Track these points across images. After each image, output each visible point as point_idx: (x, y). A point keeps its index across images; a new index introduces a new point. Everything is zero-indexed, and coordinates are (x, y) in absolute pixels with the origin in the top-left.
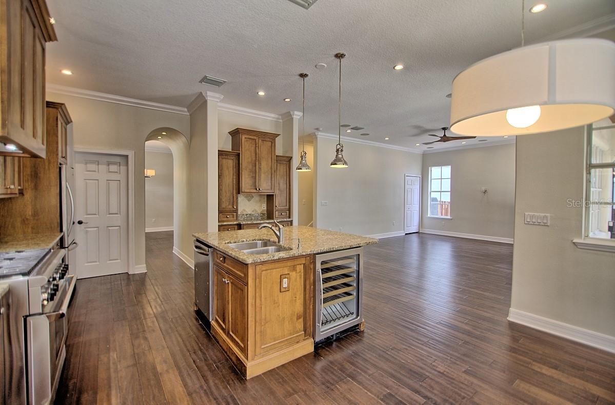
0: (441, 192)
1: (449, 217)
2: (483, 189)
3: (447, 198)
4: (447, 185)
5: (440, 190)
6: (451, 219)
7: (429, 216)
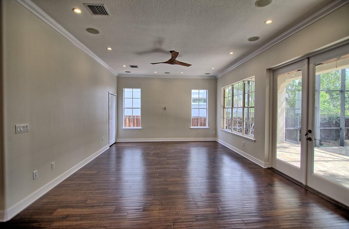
0: (133, 108)
1: (140, 128)
2: (163, 106)
3: (138, 113)
4: (138, 103)
5: (132, 107)
6: (142, 129)
7: (123, 128)
